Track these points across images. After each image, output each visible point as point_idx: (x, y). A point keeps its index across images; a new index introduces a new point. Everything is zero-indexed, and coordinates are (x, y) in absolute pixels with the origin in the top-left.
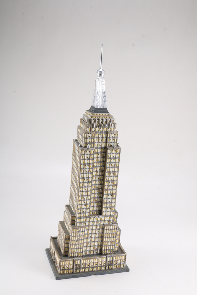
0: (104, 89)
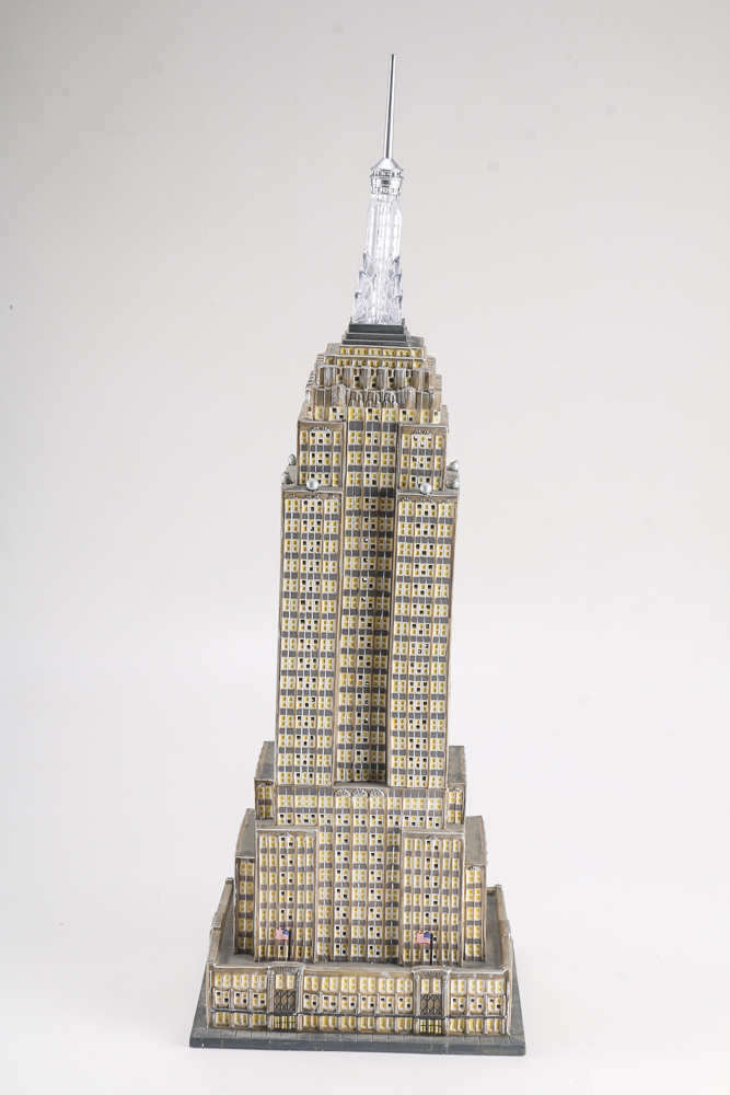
0: (396, 244)
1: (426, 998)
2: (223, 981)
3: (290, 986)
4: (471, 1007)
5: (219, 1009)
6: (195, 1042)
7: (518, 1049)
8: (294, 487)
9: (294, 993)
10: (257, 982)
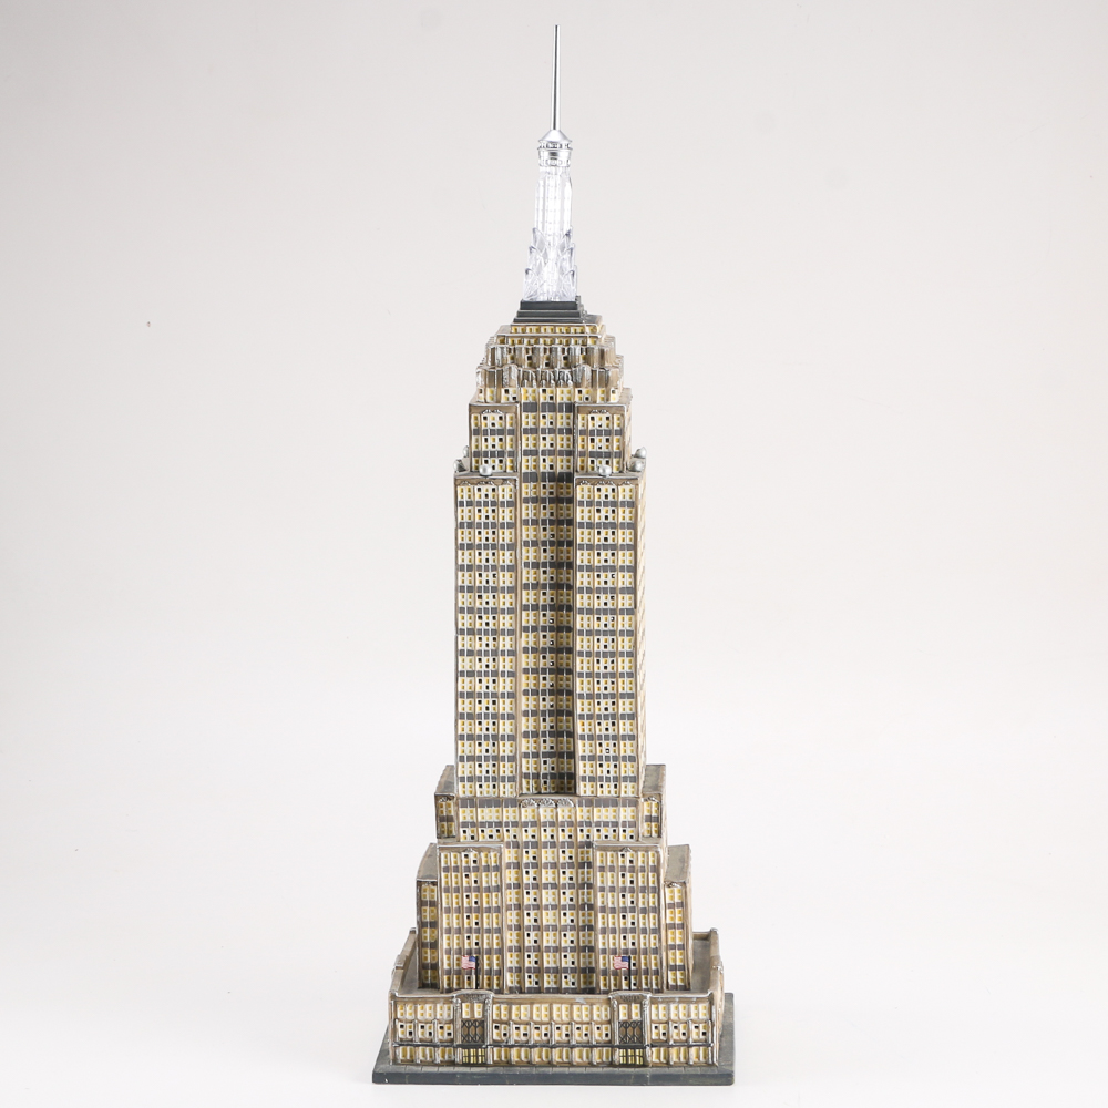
0: (566, 218)
1: (624, 1025)
2: (406, 1012)
3: (478, 1015)
4: (674, 1035)
5: (402, 1043)
6: (378, 1078)
7: (726, 1078)
8: (466, 474)
9: (482, 1023)
10: (442, 1011)
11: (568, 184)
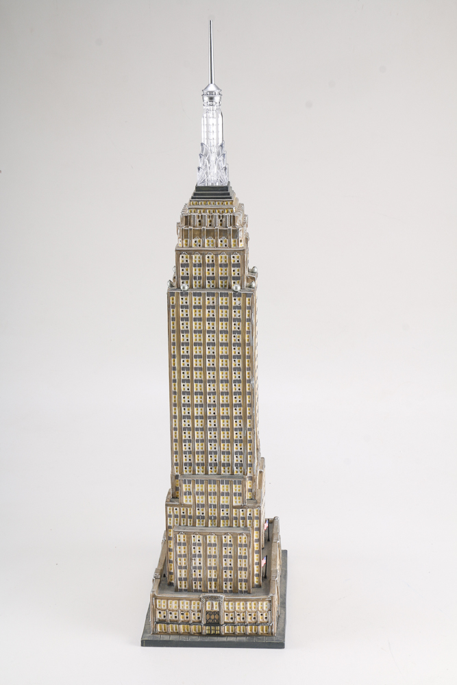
11: (220, 115)
